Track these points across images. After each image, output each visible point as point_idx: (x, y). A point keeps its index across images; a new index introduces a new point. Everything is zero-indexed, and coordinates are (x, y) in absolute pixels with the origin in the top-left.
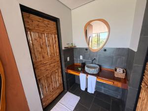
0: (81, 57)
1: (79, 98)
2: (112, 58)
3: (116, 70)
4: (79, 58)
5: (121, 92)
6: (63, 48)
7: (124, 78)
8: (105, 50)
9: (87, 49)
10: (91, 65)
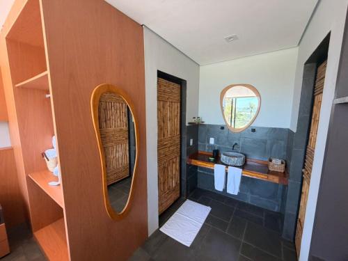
0: (212, 141)
1: (209, 209)
2: (265, 142)
3: (271, 161)
4: (209, 142)
5: (280, 200)
6: (187, 125)
7: (283, 171)
8: (254, 130)
9: (222, 128)
10: (231, 153)
